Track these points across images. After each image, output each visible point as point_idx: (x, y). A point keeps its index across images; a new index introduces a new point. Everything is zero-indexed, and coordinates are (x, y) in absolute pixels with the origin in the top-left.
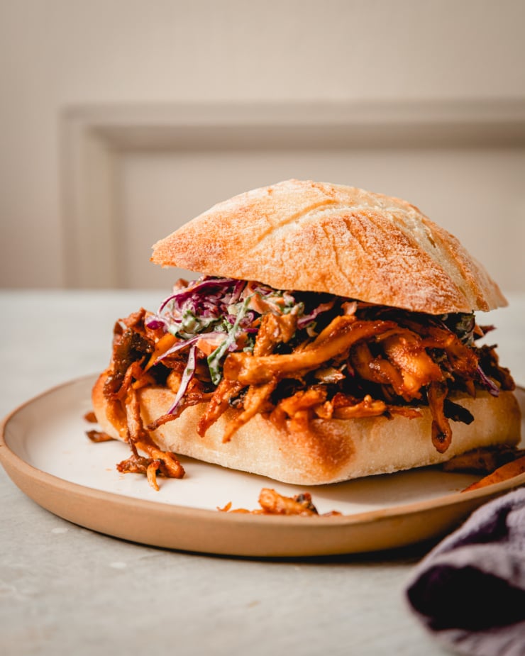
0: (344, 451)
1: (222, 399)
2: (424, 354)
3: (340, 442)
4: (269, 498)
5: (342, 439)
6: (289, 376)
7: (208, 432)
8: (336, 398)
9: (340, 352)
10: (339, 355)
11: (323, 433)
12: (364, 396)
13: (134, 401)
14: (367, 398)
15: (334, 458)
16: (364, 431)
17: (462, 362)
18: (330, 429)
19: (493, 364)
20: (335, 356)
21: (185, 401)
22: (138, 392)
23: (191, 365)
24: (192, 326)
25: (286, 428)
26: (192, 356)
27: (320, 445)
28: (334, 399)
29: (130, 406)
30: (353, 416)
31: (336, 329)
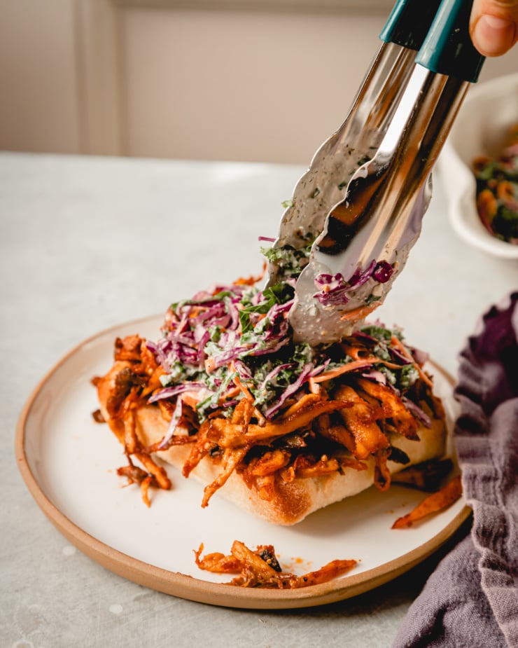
0: (303, 507)
1: (203, 449)
2: (375, 425)
3: (300, 499)
4: (240, 553)
5: (301, 497)
6: (261, 444)
7: (191, 474)
8: (299, 460)
9: (304, 425)
10: (304, 427)
11: (286, 494)
12: (321, 456)
13: (130, 419)
14: (324, 458)
15: (294, 513)
16: (320, 484)
17: (404, 428)
18: (293, 490)
19: (428, 393)
20: (299, 428)
21: (173, 441)
22: (134, 411)
23: (178, 411)
24: (179, 376)
25: (256, 485)
26: (179, 403)
27: (283, 503)
28: (296, 461)
29: (128, 423)
30: (312, 475)
31: (303, 407)
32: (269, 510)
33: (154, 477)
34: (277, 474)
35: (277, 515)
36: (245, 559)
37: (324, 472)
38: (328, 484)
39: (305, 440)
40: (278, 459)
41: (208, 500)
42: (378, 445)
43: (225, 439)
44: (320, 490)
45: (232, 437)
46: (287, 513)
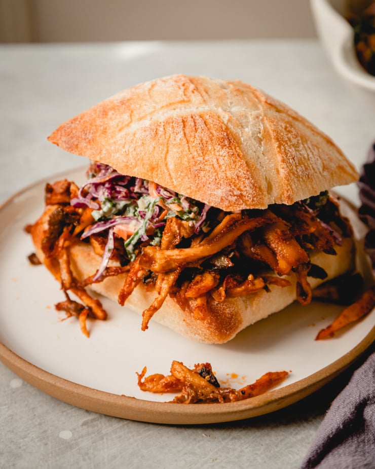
0: (234, 324)
1: (137, 277)
2: (294, 241)
3: (232, 317)
5: (233, 315)
6: (191, 266)
9: (230, 244)
10: (229, 246)
11: (218, 313)
12: (248, 275)
13: (65, 257)
14: (250, 277)
15: (227, 330)
16: (248, 302)
18: (224, 309)
20: (225, 248)
21: (107, 272)
22: (68, 249)
23: (111, 244)
24: (110, 210)
25: (189, 306)
26: (111, 236)
27: (216, 322)
28: (225, 282)
29: (62, 261)
30: (240, 295)
31: (226, 227)
32: (203, 330)
33: (90, 309)
34: (208, 295)
35: (211, 334)
36: (184, 377)
37: (252, 290)
38: (255, 302)
39: (232, 260)
40: (208, 280)
41: (147, 323)
42: (298, 260)
43: (157, 264)
44: (249, 308)
45: (163, 261)
46: (220, 331)
